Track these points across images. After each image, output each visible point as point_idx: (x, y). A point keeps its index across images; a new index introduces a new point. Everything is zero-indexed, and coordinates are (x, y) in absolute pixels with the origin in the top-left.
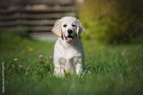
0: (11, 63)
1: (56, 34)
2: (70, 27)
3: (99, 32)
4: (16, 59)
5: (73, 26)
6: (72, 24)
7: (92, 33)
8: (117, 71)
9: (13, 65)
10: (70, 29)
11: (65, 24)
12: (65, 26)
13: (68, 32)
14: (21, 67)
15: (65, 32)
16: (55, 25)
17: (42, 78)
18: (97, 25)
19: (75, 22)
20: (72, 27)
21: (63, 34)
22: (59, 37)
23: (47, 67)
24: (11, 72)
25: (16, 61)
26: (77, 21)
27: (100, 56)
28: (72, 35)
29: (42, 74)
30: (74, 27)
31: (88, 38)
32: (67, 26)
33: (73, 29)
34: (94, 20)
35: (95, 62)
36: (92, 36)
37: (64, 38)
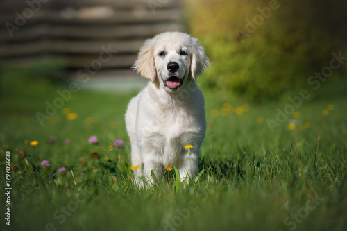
0: (23, 155)
1: (141, 74)
2: (173, 55)
3: (236, 69)
4: (34, 143)
5: (182, 53)
6: (178, 49)
7: (220, 72)
8: (276, 172)
9: (26, 160)
10: (173, 61)
11: (163, 49)
12: (162, 54)
13: (169, 67)
14: (45, 164)
15: (163, 68)
16: (140, 54)
17: (96, 193)
18: (233, 54)
19: (188, 44)
20: (178, 56)
21: (158, 74)
22: (150, 80)
23: (107, 167)
24: (22, 177)
25: (34, 147)
26: (191, 41)
27: (238, 132)
28: (177, 74)
29: (95, 182)
30: (184, 57)
31: (211, 85)
32: (167, 53)
33: (181, 60)
34: (226, 41)
35: (225, 149)
36: (221, 80)
37: (162, 84)
